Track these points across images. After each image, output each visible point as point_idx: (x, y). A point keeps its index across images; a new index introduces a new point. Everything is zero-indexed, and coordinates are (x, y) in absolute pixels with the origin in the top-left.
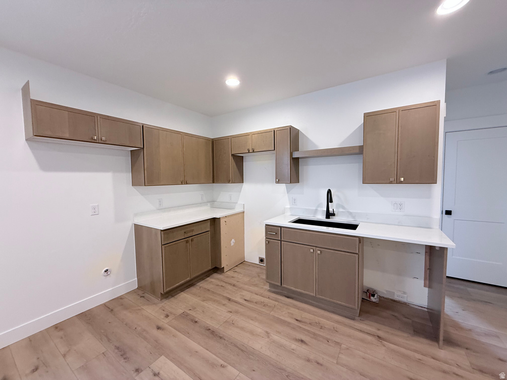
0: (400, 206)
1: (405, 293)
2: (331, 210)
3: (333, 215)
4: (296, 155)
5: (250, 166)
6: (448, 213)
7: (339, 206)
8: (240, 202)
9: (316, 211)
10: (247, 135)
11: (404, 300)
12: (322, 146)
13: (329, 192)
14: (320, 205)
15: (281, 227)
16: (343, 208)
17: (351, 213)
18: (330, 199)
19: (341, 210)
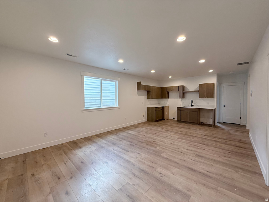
0: (208, 103)
1: (209, 122)
2: (192, 105)
3: (193, 105)
4: (184, 92)
5: (171, 94)
6: (224, 106)
7: (194, 104)
8: (168, 103)
9: (189, 105)
10: (171, 87)
11: (210, 124)
12: (191, 90)
13: (192, 100)
14: (190, 104)
15: (181, 108)
16: (196, 104)
17: (197, 105)
18: (192, 102)
19: (195, 104)
